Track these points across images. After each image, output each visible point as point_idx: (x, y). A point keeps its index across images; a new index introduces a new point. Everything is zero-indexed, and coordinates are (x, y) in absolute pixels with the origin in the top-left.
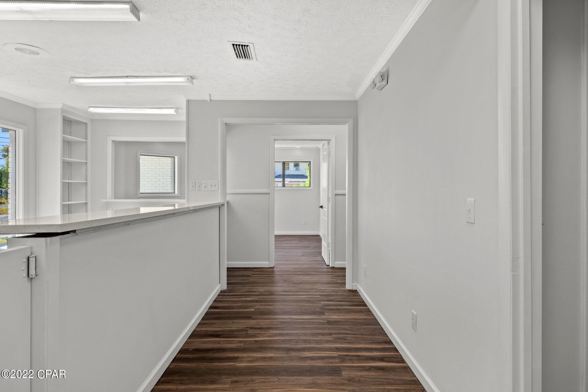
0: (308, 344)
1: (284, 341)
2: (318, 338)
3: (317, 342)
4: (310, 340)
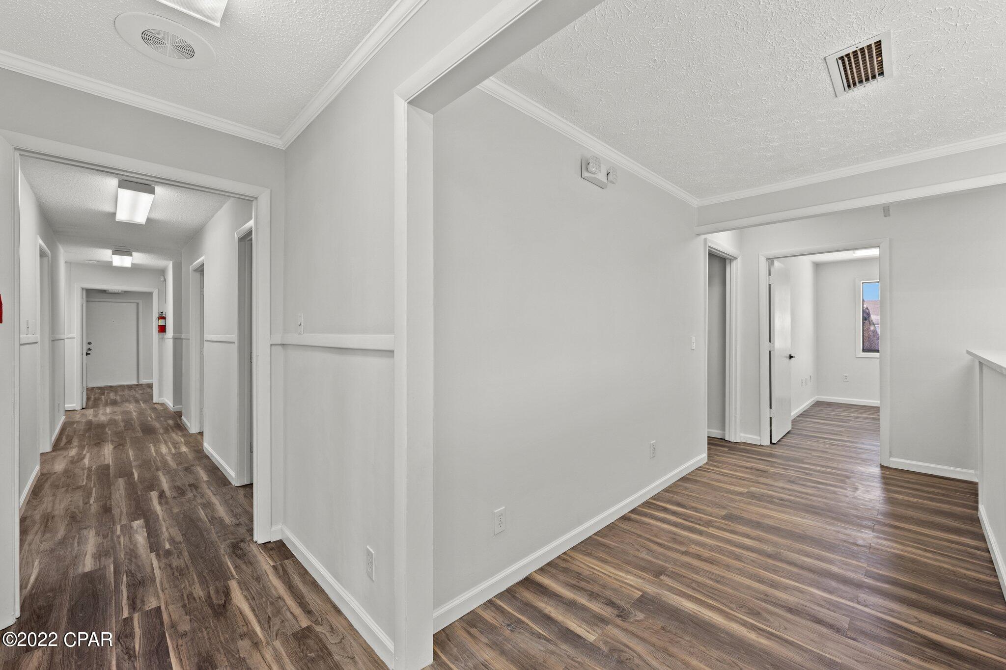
0: (737, 553)
1: (774, 570)
2: (711, 555)
3: (720, 550)
4: (728, 556)
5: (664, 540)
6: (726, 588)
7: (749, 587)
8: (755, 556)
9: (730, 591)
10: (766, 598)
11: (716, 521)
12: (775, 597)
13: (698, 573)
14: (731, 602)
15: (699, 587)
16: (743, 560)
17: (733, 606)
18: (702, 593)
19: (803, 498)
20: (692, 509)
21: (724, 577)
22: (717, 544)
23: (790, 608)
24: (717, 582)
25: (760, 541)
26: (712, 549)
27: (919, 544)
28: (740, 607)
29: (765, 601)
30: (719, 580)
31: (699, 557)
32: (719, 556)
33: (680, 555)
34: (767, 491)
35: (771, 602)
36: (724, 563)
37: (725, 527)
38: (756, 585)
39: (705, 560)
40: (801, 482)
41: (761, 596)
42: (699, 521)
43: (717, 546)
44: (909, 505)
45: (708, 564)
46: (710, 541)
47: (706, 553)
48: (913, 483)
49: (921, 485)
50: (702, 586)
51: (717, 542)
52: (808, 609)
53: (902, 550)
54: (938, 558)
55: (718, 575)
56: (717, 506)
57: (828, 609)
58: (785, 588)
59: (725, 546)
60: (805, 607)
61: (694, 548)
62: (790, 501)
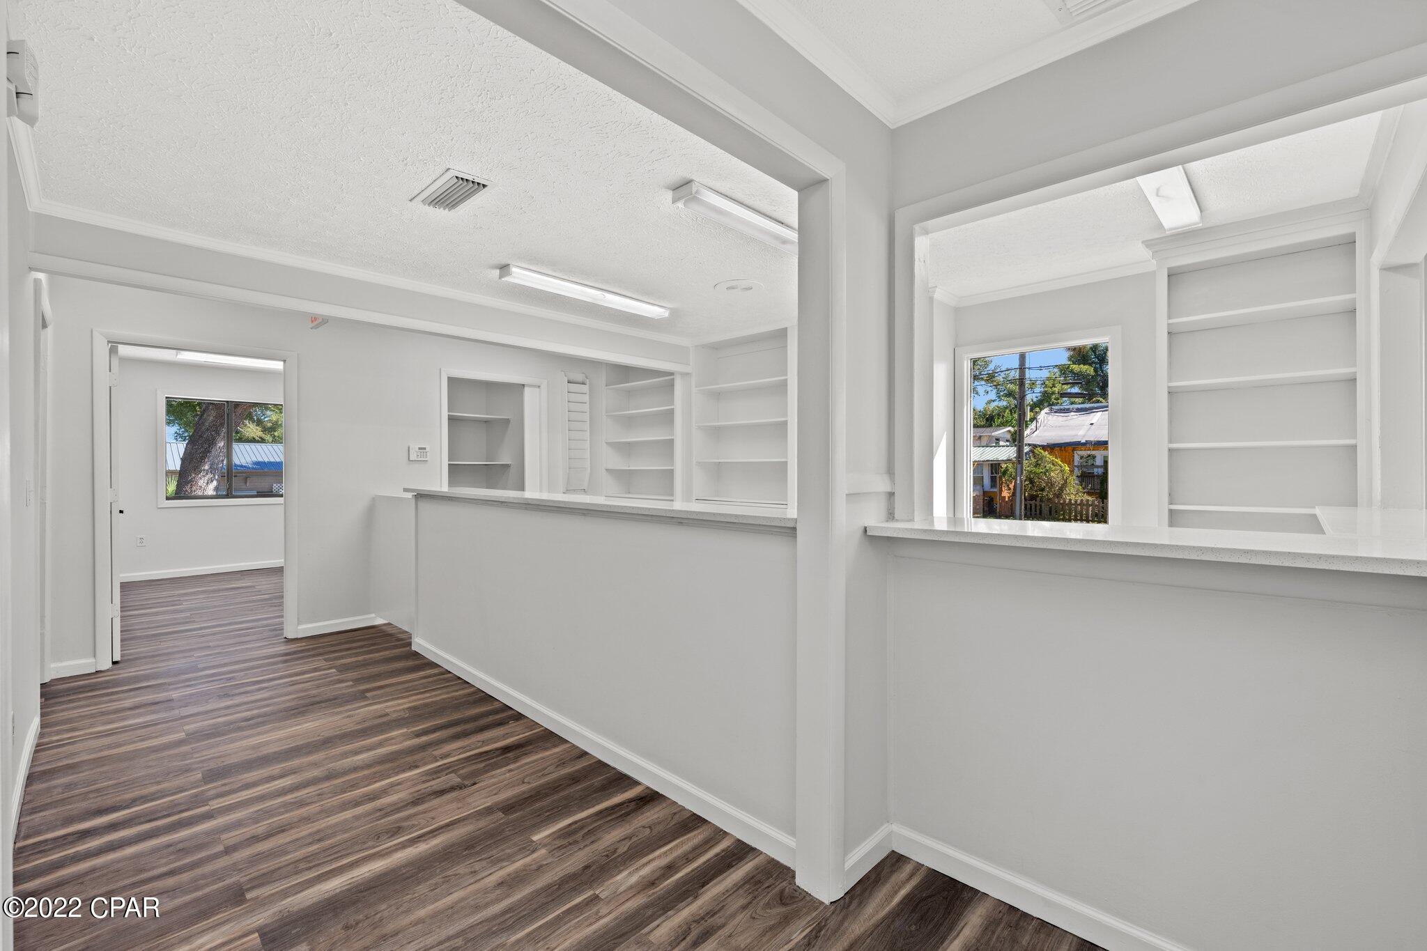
1: (352, 786)
3: (268, 813)
5: (166, 864)
6: (339, 838)
7: (357, 818)
8: (312, 790)
9: (346, 836)
10: (383, 812)
11: (209, 790)
12: (390, 805)
13: (287, 853)
14: (364, 843)
15: (310, 861)
16: (308, 801)
17: (370, 844)
18: (324, 863)
19: (268, 706)
20: (138, 803)
21: (318, 831)
22: (256, 809)
23: (412, 802)
24: (320, 840)
25: (295, 773)
26: (255, 819)
27: (410, 691)
28: (378, 839)
29: (387, 815)
30: (319, 837)
31: (255, 839)
32: (275, 819)
33: (226, 858)
34: (214, 721)
35: (392, 811)
36: (296, 820)
37: (227, 788)
38: (359, 810)
39: (268, 836)
40: (237, 691)
41: (378, 814)
42: (173, 809)
43: (256, 812)
44: (365, 664)
45: (280, 835)
46: (240, 814)
47: (261, 828)
48: (338, 645)
49: (346, 643)
50: (311, 858)
51: (247, 809)
52: (423, 791)
53: (410, 702)
54: (434, 693)
55: (310, 835)
56: (171, 775)
57: (434, 779)
58: (384, 792)
59: (265, 806)
60: (420, 792)
61: (231, 837)
62: (259, 716)
